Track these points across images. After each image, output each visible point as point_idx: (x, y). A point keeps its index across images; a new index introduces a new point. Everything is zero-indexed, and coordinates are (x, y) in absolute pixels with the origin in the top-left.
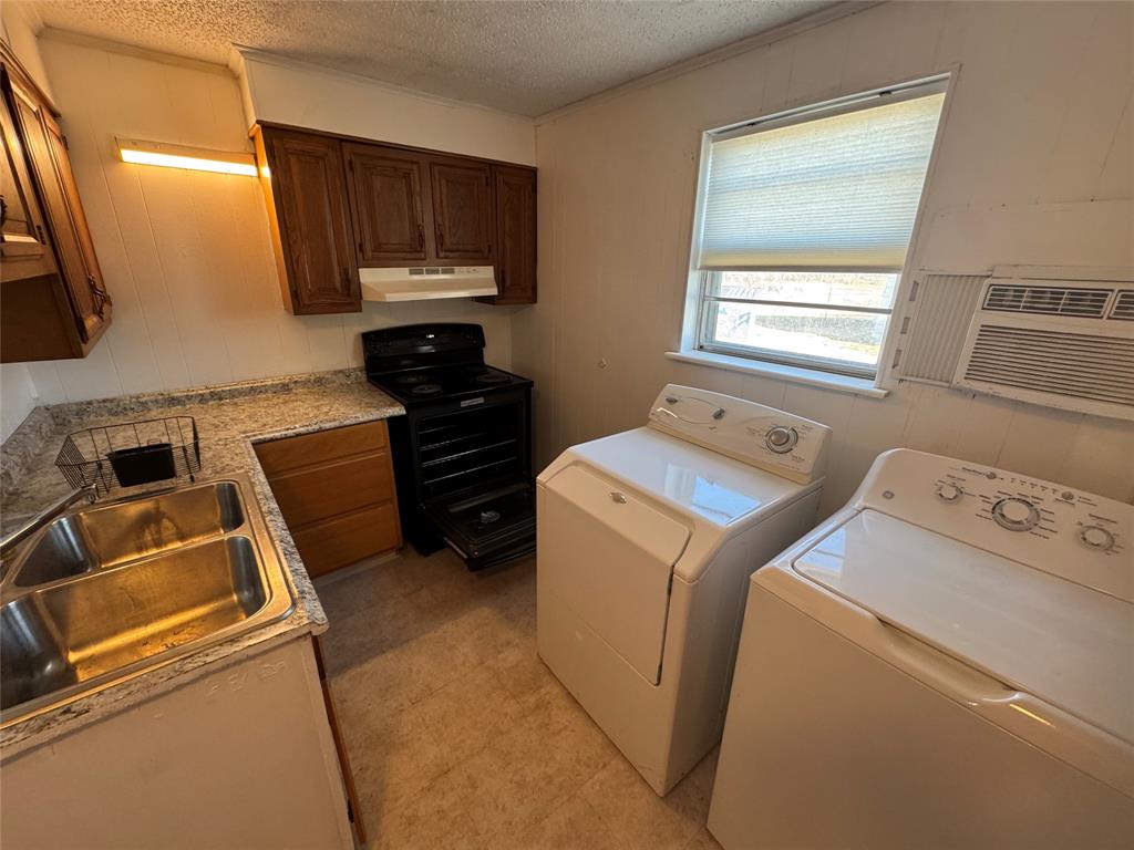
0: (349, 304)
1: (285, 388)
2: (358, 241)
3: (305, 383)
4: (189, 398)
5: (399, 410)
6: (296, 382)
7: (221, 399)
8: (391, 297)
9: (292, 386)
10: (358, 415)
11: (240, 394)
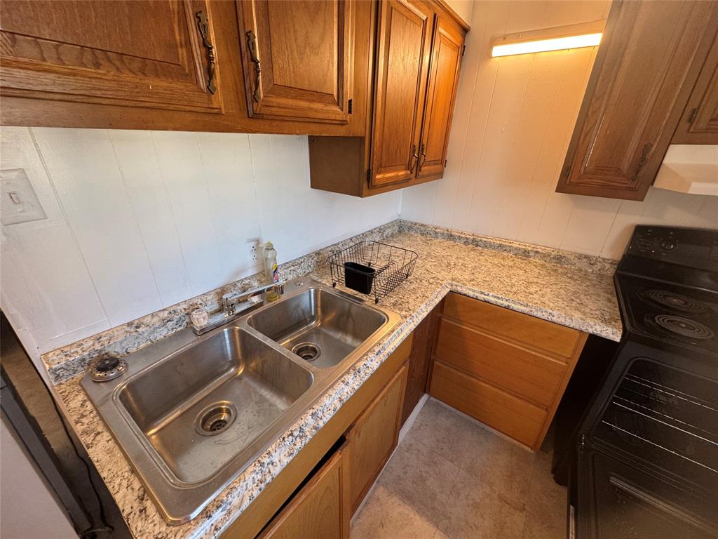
0: (629, 189)
1: (526, 254)
2: (694, 104)
3: (544, 256)
4: (460, 238)
5: (614, 334)
6: (537, 252)
7: (477, 246)
8: (697, 188)
9: (532, 254)
10: (555, 313)
11: (491, 246)
